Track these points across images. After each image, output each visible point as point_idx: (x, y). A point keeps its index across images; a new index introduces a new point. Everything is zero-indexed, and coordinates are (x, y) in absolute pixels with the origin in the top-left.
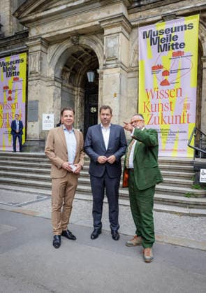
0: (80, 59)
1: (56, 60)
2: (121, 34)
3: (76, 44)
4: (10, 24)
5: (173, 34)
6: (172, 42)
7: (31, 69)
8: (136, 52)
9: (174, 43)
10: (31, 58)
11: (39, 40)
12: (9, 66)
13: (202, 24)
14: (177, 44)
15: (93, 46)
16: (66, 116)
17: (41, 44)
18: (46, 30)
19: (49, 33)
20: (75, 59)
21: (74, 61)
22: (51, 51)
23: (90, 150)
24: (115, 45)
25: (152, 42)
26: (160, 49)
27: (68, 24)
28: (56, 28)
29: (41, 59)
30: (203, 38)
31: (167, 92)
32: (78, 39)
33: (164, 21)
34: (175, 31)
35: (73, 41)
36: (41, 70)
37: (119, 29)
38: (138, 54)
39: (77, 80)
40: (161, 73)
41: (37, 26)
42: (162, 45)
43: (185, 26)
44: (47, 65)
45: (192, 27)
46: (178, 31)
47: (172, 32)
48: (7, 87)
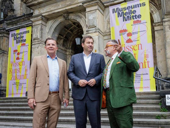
0: (70, 30)
1: (53, 30)
2: (97, 11)
3: (67, 19)
4: (21, 9)
5: (133, 10)
6: (132, 14)
7: (34, 36)
8: (109, 22)
9: (134, 15)
10: (35, 29)
11: (41, 17)
12: (19, 36)
13: (151, 3)
14: (136, 16)
15: (78, 20)
16: (49, 45)
17: (42, 19)
18: (45, 11)
19: (48, 12)
20: (67, 30)
21: (66, 31)
22: (49, 24)
23: (72, 75)
24: (94, 18)
25: (119, 15)
26: (125, 19)
27: (61, 6)
28: (52, 9)
29: (42, 29)
30: (152, 12)
31: (131, 47)
32: (68, 16)
33: (126, 2)
34: (134, 8)
35: (64, 17)
36: (41, 37)
37: (96, 7)
38: (110, 24)
39: (69, 45)
40: (126, 35)
41: (39, 8)
42: (126, 17)
43: (140, 4)
44: (47, 33)
45: (145, 5)
46: (136, 7)
47: (132, 8)
48: (16, 51)
